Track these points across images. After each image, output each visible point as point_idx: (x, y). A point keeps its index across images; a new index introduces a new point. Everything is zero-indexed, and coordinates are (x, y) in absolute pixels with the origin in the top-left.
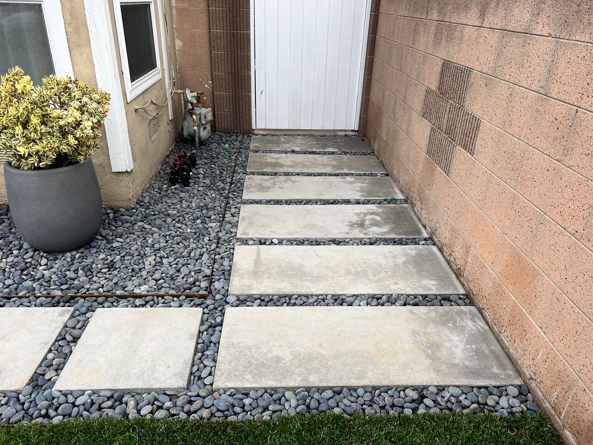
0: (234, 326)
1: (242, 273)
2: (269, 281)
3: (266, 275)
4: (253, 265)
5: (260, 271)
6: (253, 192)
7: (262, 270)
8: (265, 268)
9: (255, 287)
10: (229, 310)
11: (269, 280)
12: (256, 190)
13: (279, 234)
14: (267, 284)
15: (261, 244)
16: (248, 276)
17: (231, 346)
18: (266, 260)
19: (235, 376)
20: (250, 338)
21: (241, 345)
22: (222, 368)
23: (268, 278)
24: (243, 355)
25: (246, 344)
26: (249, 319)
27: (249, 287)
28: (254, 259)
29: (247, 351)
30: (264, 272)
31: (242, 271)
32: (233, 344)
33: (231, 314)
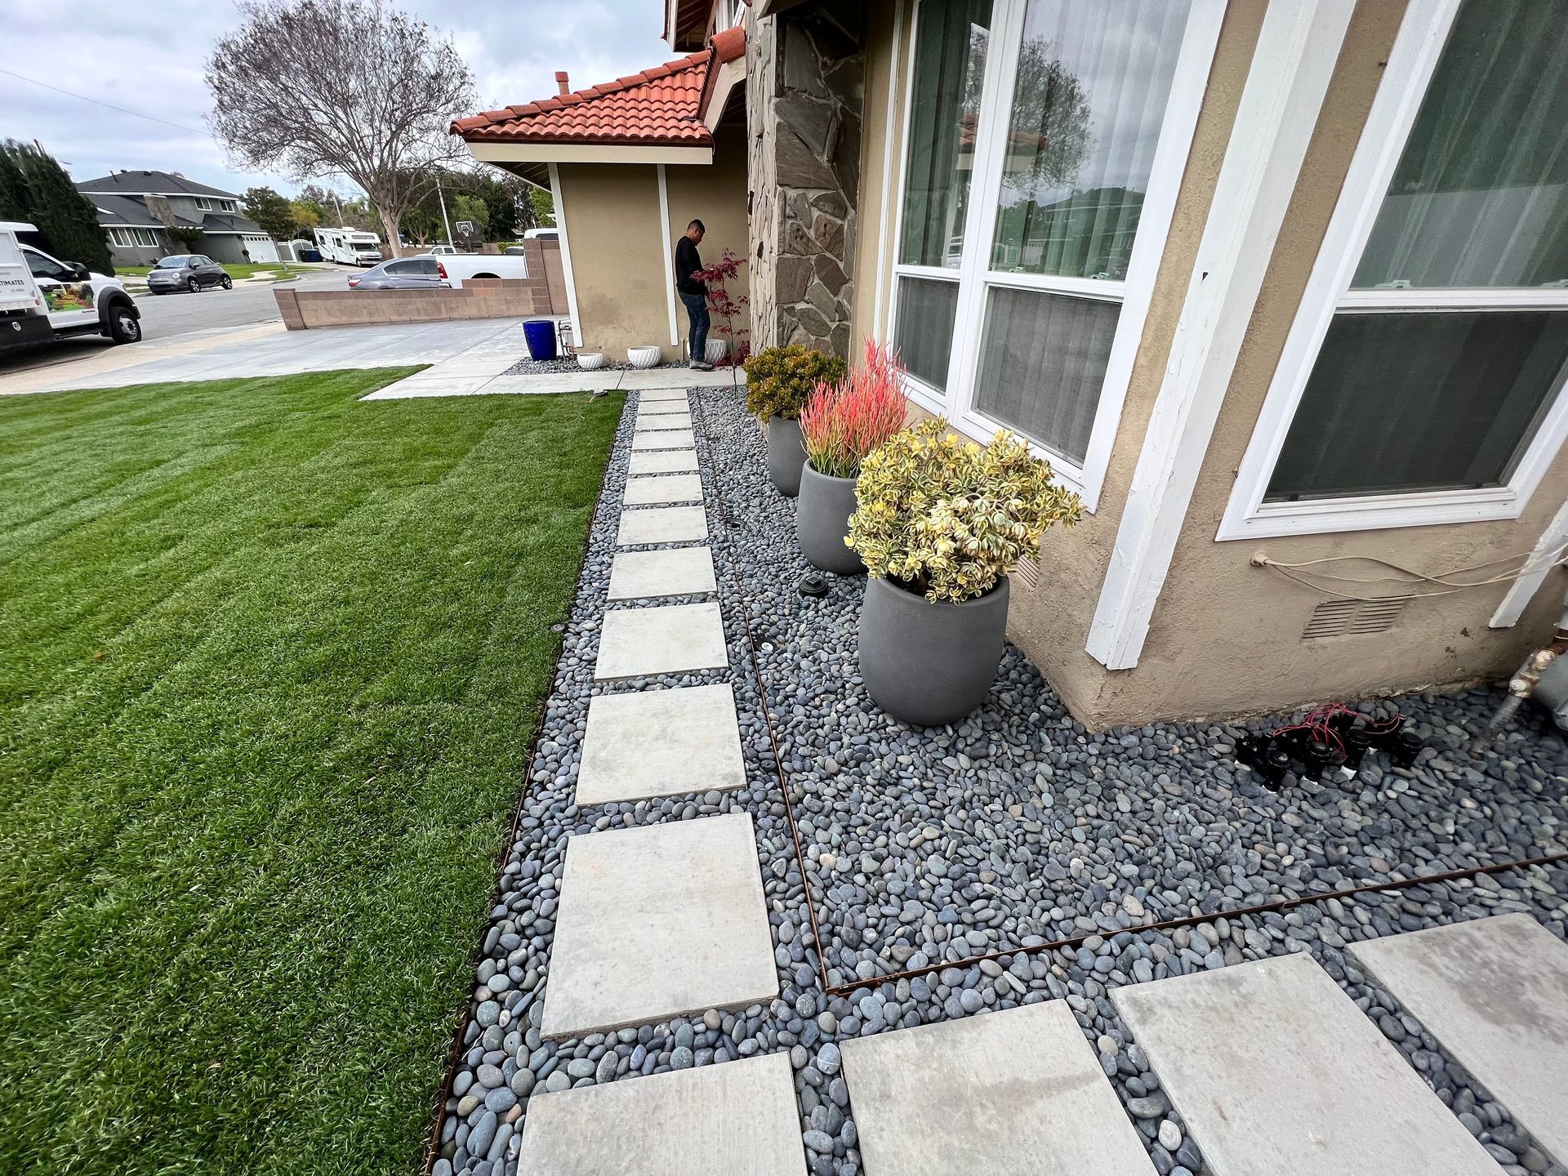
0: (720, 1095)
1: (941, 1057)
2: (928, 1160)
3: (956, 1143)
4: (989, 1081)
5: (970, 1115)
6: (1433, 966)
7: (980, 1119)
8: (994, 1126)
9: (887, 1116)
10: (780, 1062)
11: (936, 1159)
12: (1459, 974)
13: (1221, 1140)
14: (915, 1154)
15: (1119, 1078)
16: (932, 1078)
17: (652, 1105)
18: (1035, 1122)
19: (555, 1143)
20: (676, 1154)
21: (654, 1134)
22: (582, 1101)
23: (946, 1154)
24: (619, 1146)
25: (656, 1148)
26: (751, 1131)
27: (885, 1096)
28: (1026, 1077)
29: (631, 1156)
30: (973, 1128)
31: (949, 1053)
32: (657, 1108)
33: (764, 1073)
